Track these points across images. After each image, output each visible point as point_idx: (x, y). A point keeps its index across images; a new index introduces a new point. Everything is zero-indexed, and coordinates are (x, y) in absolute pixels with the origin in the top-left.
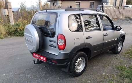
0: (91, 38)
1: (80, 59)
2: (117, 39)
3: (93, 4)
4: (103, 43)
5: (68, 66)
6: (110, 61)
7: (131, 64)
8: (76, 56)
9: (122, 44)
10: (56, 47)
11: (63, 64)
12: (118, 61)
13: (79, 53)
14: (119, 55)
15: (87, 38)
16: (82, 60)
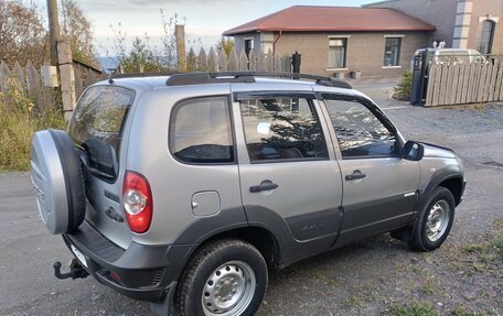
0: (275, 187)
1: (228, 269)
2: (418, 191)
3: (399, 46)
4: (341, 208)
5: (168, 295)
6: (382, 281)
7: (465, 299)
8: (206, 258)
9: (448, 210)
10: (122, 220)
11: (143, 289)
12: (417, 284)
13: (223, 247)
14: (429, 258)
15: (254, 190)
16: (240, 273)
